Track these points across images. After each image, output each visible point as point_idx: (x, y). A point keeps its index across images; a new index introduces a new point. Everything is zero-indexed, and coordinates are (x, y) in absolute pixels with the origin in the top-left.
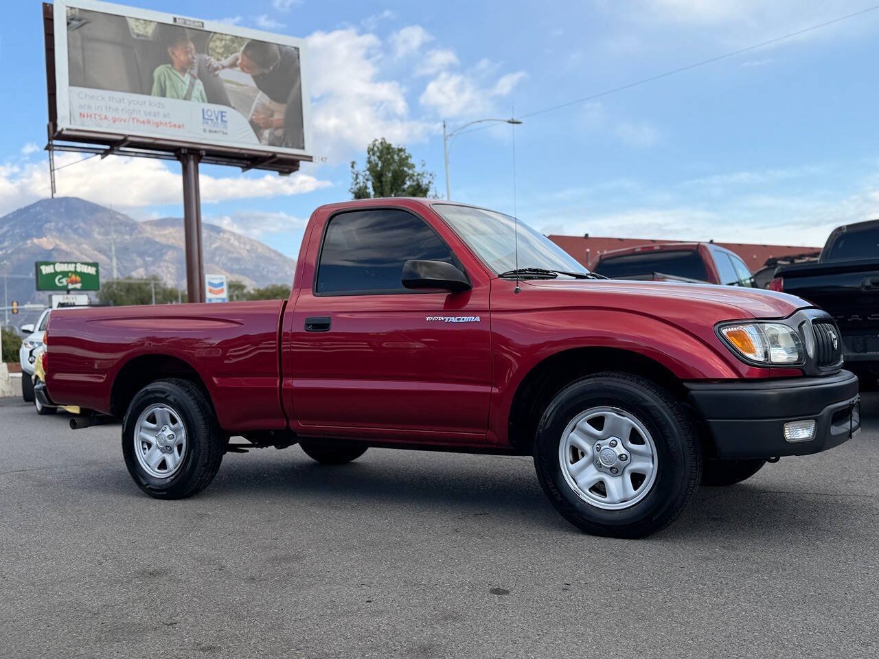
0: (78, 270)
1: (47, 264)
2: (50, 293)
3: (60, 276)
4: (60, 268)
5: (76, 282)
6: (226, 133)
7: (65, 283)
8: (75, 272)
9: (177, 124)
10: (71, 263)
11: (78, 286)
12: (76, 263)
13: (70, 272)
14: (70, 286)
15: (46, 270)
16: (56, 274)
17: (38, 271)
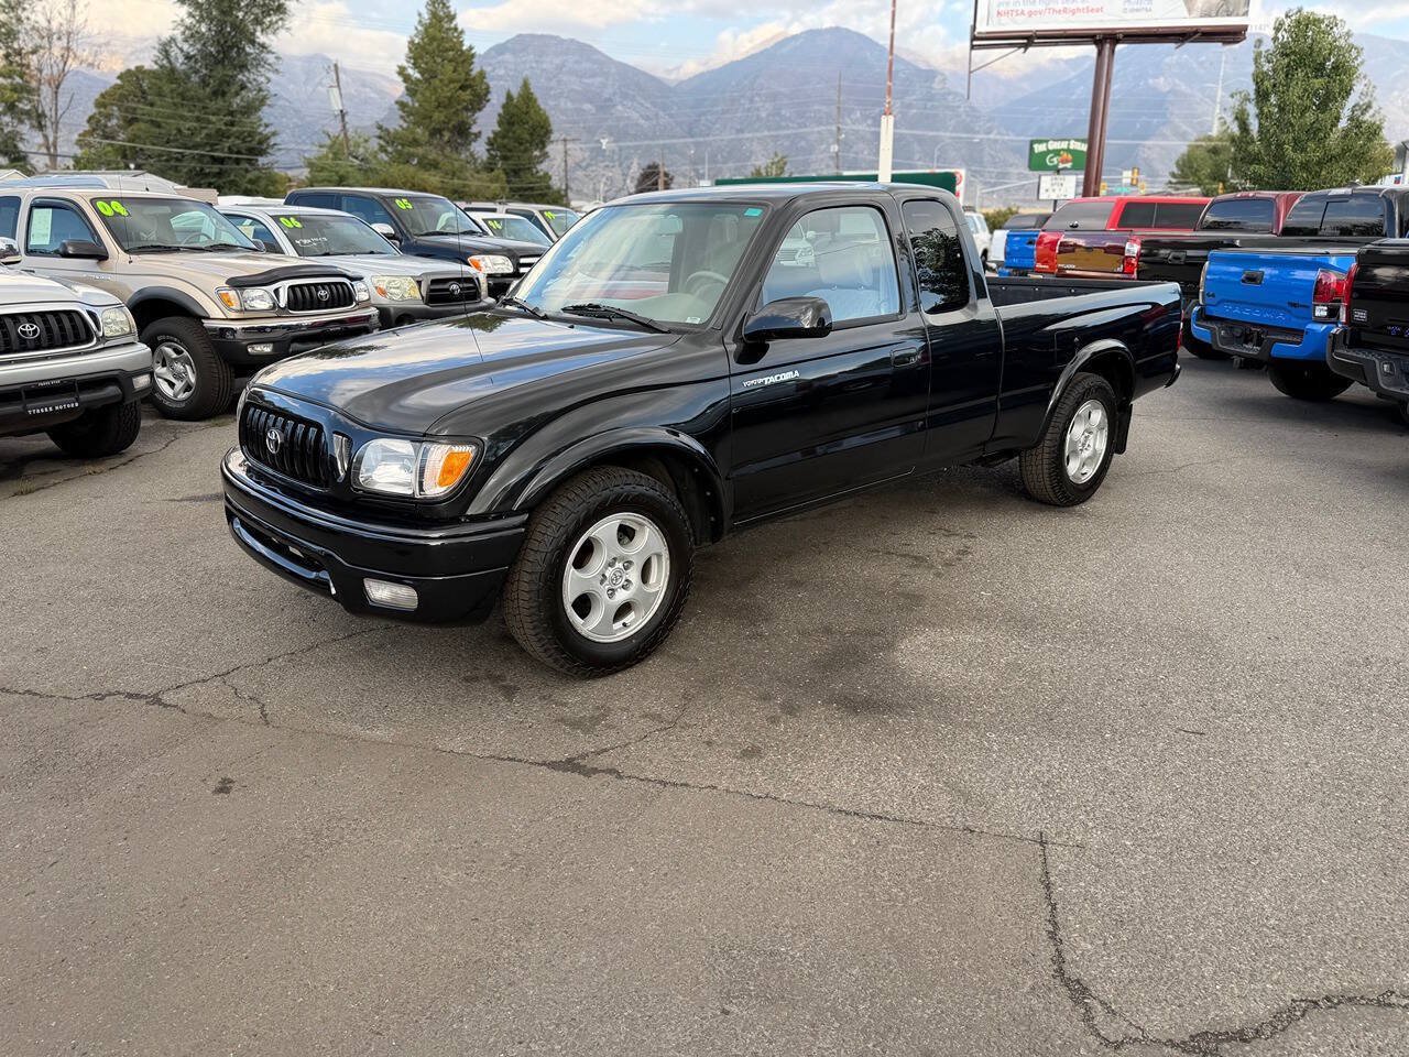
0: (1071, 147)
1: (1040, 142)
2: (1040, 173)
3: (1051, 155)
4: (1053, 145)
5: (1067, 161)
6: (1150, 10)
7: (1056, 162)
8: (1068, 150)
9: (1095, 7)
10: (1065, 140)
11: (1069, 165)
12: (1069, 140)
13: (1063, 150)
14: (1061, 166)
15: (1039, 148)
16: (1049, 152)
17: (1032, 149)
